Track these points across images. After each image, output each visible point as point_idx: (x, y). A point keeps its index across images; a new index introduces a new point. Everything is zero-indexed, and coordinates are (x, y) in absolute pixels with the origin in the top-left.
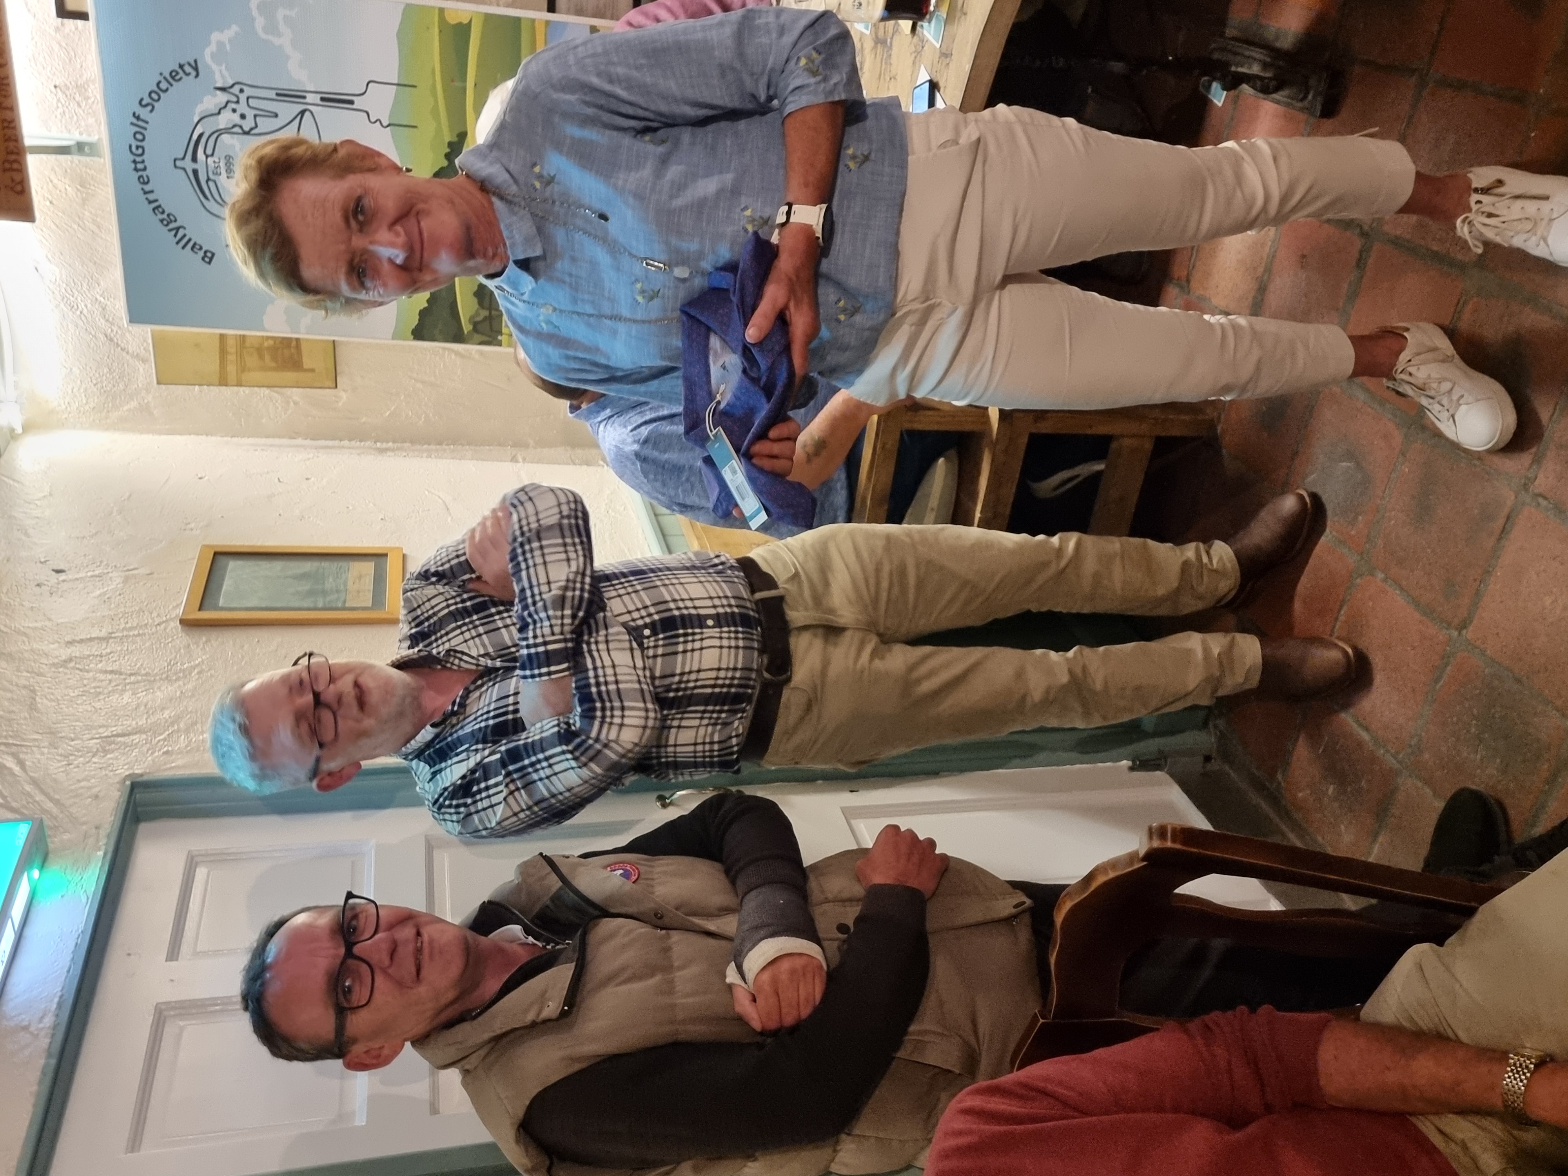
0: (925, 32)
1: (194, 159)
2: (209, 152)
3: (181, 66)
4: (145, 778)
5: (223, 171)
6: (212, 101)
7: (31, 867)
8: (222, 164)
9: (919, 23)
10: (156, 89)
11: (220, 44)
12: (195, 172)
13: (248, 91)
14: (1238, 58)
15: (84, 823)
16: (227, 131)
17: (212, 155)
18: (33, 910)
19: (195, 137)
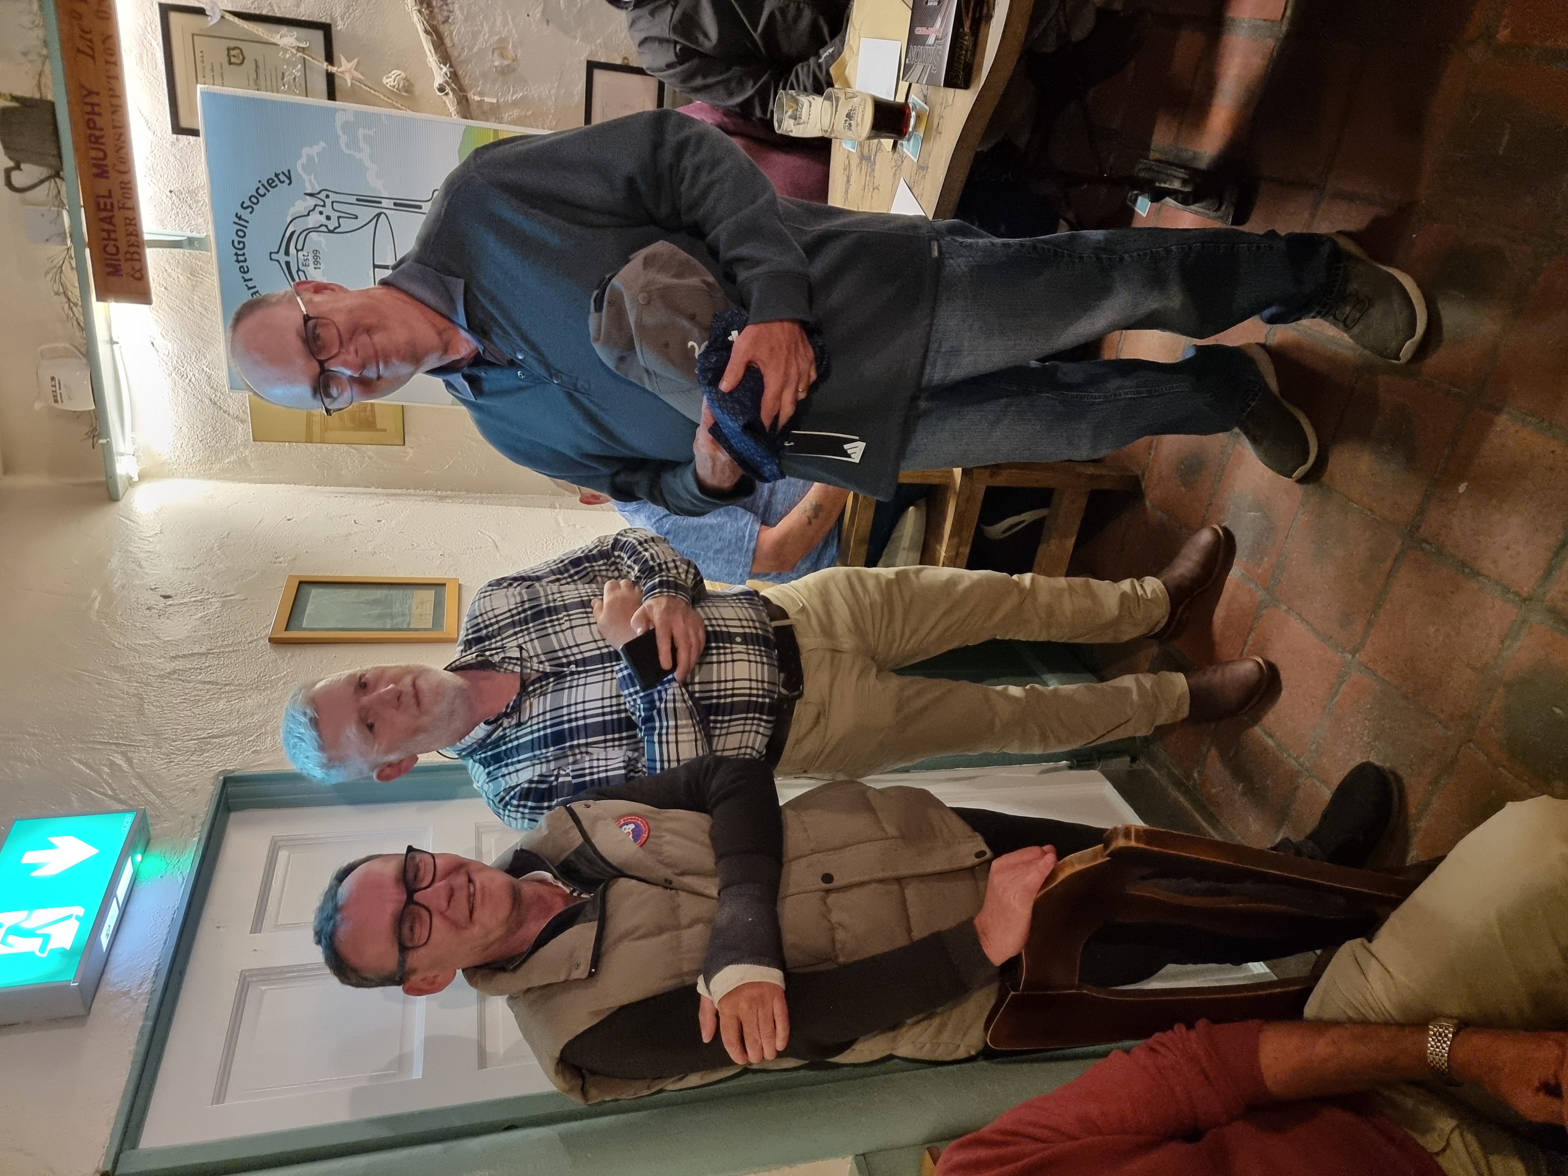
0: (905, 150)
1: (287, 253)
2: (299, 247)
3: (277, 175)
4: (236, 774)
5: (311, 263)
6: (303, 205)
7: (135, 852)
8: (310, 257)
9: (900, 142)
10: (256, 194)
11: (310, 158)
12: (288, 264)
13: (333, 197)
14: (1163, 176)
15: (182, 813)
16: (314, 230)
17: (302, 250)
18: (135, 888)
19: (288, 234)
